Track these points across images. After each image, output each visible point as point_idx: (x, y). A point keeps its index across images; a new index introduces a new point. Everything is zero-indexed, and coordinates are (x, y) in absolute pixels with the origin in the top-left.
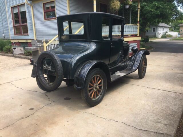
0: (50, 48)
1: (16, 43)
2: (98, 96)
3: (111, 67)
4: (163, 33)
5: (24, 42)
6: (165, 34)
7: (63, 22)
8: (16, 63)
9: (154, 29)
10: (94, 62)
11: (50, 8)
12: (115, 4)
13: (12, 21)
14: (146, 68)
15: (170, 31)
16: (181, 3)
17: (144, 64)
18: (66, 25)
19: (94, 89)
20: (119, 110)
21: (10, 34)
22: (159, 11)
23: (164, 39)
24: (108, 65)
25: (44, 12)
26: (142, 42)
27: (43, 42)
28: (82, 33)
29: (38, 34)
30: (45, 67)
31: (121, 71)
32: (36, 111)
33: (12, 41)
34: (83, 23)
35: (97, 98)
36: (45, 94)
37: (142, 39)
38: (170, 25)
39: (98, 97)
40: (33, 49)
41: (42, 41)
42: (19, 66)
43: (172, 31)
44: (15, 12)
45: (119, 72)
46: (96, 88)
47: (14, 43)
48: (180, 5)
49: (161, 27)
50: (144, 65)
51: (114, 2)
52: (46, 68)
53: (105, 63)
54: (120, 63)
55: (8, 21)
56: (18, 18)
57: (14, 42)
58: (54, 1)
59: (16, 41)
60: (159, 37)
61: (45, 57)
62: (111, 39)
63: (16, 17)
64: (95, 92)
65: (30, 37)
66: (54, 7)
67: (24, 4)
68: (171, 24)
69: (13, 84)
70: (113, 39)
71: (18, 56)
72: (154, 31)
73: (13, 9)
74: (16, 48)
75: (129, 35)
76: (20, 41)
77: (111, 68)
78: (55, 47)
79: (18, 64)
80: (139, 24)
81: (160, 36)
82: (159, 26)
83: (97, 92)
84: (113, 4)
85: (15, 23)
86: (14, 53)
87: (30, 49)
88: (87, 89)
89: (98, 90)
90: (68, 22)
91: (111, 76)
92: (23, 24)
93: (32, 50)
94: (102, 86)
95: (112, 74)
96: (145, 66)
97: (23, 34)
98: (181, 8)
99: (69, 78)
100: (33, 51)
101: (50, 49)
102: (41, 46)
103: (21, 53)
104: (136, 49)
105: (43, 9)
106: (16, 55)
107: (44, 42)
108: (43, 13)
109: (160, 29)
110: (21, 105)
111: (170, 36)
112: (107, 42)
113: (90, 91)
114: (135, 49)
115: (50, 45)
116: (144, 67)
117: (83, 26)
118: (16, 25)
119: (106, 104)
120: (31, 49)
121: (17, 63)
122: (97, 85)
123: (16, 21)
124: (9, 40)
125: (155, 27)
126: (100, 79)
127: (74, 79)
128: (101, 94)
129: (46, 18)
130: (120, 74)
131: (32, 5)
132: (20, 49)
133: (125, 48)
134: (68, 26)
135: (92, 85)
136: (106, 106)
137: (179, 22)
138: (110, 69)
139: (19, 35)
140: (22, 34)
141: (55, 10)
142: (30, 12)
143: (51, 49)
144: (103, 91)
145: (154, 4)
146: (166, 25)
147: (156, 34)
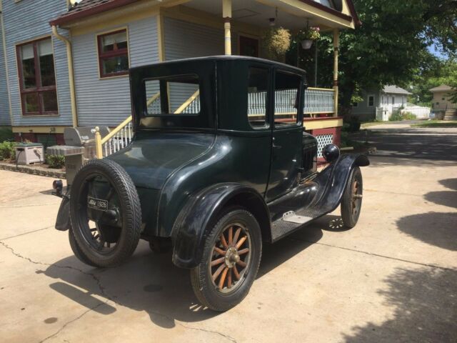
0: (113, 148)
1: (25, 137)
2: (237, 280)
3: (272, 200)
4: (393, 108)
5: (47, 134)
6: (399, 112)
7: (147, 83)
8: (23, 186)
9: (371, 99)
10: (229, 189)
11: (115, 48)
12: (281, 37)
13: (17, 79)
14: (360, 199)
15: (409, 103)
16: (435, 36)
17: (355, 189)
18: (152, 90)
19: (227, 262)
20: (296, 321)
21: (11, 113)
22: (387, 53)
23: (397, 123)
24: (263, 195)
25: (100, 58)
26: (346, 133)
27: (94, 134)
28: (197, 110)
29: (82, 111)
30: (92, 202)
31: (298, 211)
32: (64, 326)
33: (15, 130)
34: (198, 85)
35: (233, 287)
36: (92, 275)
37: (346, 124)
38: (410, 91)
39: (237, 284)
40: (68, 152)
41: (93, 130)
42: (29, 196)
43: (416, 103)
44: (25, 58)
45: (291, 211)
46: (232, 260)
47: (20, 134)
48: (433, 40)
49: (387, 93)
50: (356, 193)
51: (277, 34)
52: (96, 205)
53: (255, 191)
54: (295, 189)
55: (8, 79)
56: (34, 72)
57: (22, 133)
58: (125, 30)
59: (27, 130)
60: (384, 120)
61: (92, 175)
62: (272, 128)
63: (27, 70)
64: (228, 271)
65: (62, 120)
66: (124, 45)
67: (50, 37)
68: (411, 87)
69: (7, 246)
70: (277, 127)
71: (30, 168)
72: (371, 104)
73: (22, 49)
74: (26, 148)
75: (313, 115)
76: (36, 130)
77: (272, 203)
78: (125, 145)
79: (27, 190)
80: (337, 87)
81: (386, 117)
82: (383, 93)
83: (236, 270)
84: (276, 36)
85: (24, 86)
86: (19, 161)
87: (60, 150)
88: (208, 265)
89: (237, 265)
90: (158, 81)
91: (273, 224)
92: (46, 88)
93: (66, 155)
94: (247, 253)
95: (275, 219)
96: (357, 195)
97: (43, 111)
98: (436, 49)
99: (159, 234)
100: (67, 158)
101: (113, 151)
102: (90, 144)
103: (38, 160)
104: (335, 150)
105: (97, 50)
106: (25, 167)
107: (98, 133)
108: (98, 59)
109: (385, 99)
110: (23, 309)
111: (411, 117)
112: (263, 135)
113: (215, 268)
114: (333, 152)
115: (112, 141)
116: (356, 198)
117: (198, 93)
118: (29, 90)
119: (260, 304)
120: (63, 151)
121: (23, 188)
122: (234, 252)
123: (28, 81)
124: (9, 128)
125: (374, 95)
126: (242, 235)
127: (171, 235)
128: (245, 276)
129: (105, 73)
130: (296, 218)
131: (70, 40)
132: (35, 151)
133: (306, 150)
134: (159, 93)
135: (221, 252)
136: (259, 308)
137: (430, 84)
138: (268, 204)
139: (34, 114)
140: (41, 114)
141: (127, 53)
142: (65, 57)
143: (115, 151)
144: (249, 267)
145: (374, 38)
146: (400, 90)
147: (377, 110)
